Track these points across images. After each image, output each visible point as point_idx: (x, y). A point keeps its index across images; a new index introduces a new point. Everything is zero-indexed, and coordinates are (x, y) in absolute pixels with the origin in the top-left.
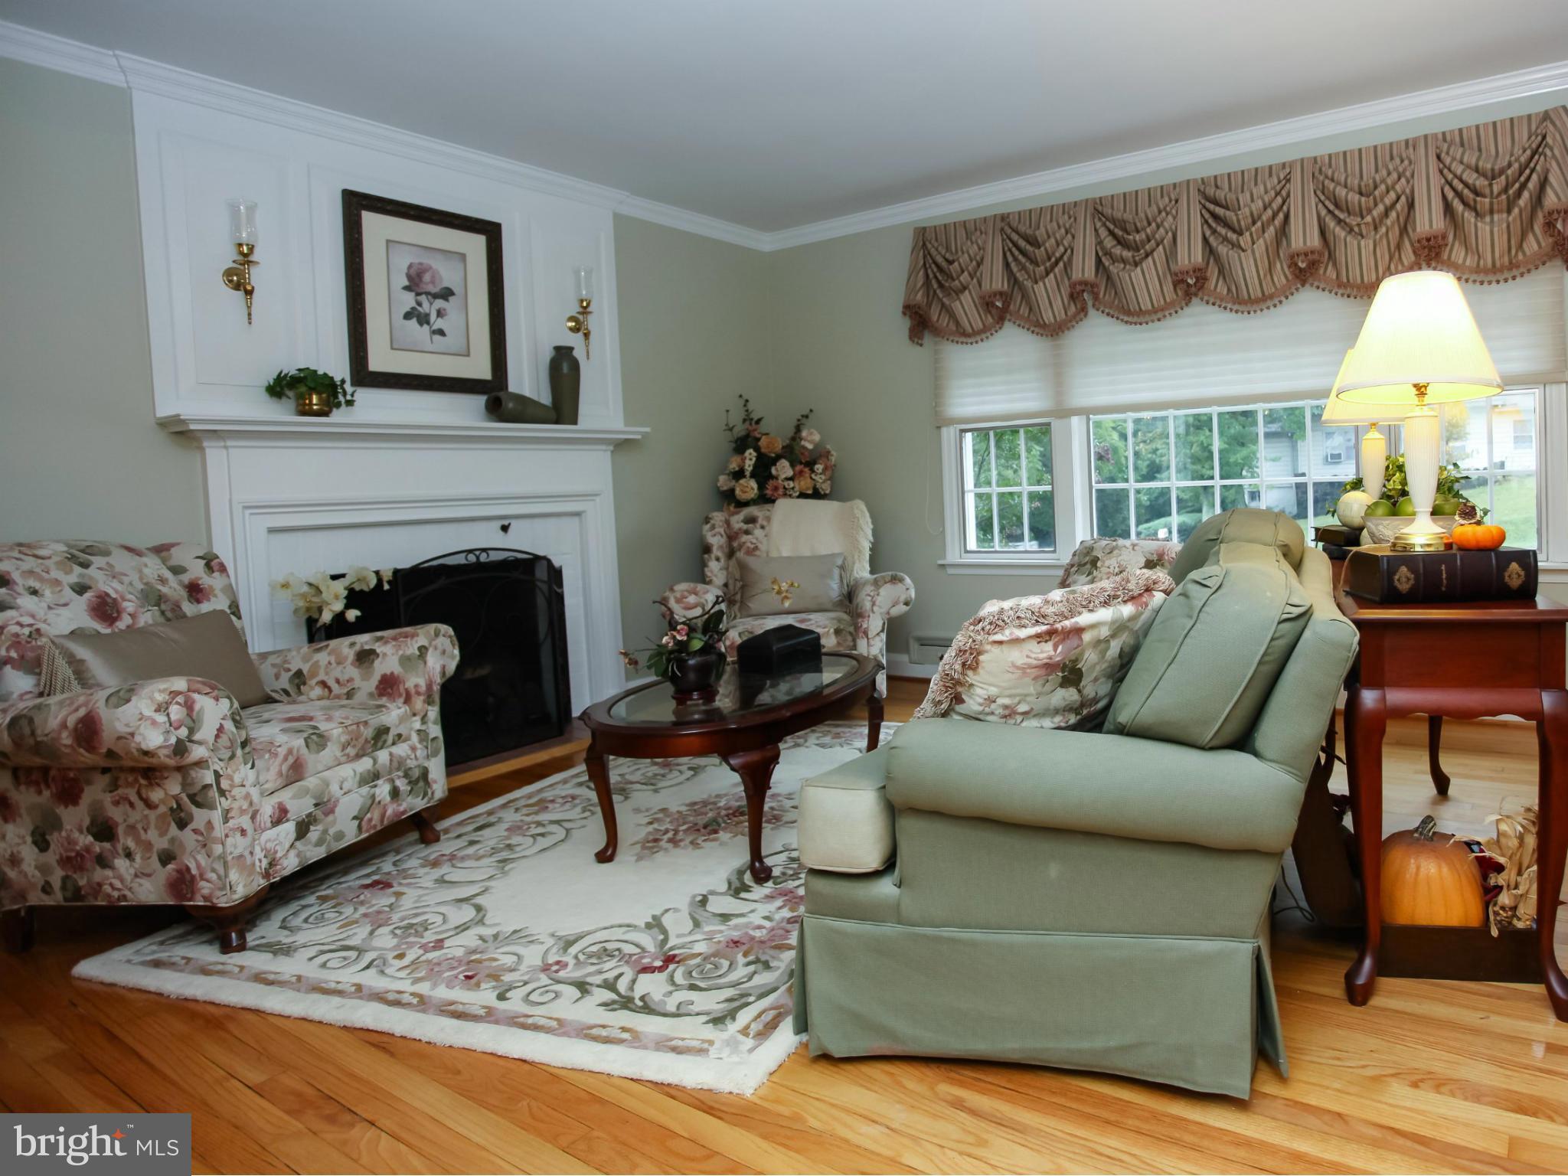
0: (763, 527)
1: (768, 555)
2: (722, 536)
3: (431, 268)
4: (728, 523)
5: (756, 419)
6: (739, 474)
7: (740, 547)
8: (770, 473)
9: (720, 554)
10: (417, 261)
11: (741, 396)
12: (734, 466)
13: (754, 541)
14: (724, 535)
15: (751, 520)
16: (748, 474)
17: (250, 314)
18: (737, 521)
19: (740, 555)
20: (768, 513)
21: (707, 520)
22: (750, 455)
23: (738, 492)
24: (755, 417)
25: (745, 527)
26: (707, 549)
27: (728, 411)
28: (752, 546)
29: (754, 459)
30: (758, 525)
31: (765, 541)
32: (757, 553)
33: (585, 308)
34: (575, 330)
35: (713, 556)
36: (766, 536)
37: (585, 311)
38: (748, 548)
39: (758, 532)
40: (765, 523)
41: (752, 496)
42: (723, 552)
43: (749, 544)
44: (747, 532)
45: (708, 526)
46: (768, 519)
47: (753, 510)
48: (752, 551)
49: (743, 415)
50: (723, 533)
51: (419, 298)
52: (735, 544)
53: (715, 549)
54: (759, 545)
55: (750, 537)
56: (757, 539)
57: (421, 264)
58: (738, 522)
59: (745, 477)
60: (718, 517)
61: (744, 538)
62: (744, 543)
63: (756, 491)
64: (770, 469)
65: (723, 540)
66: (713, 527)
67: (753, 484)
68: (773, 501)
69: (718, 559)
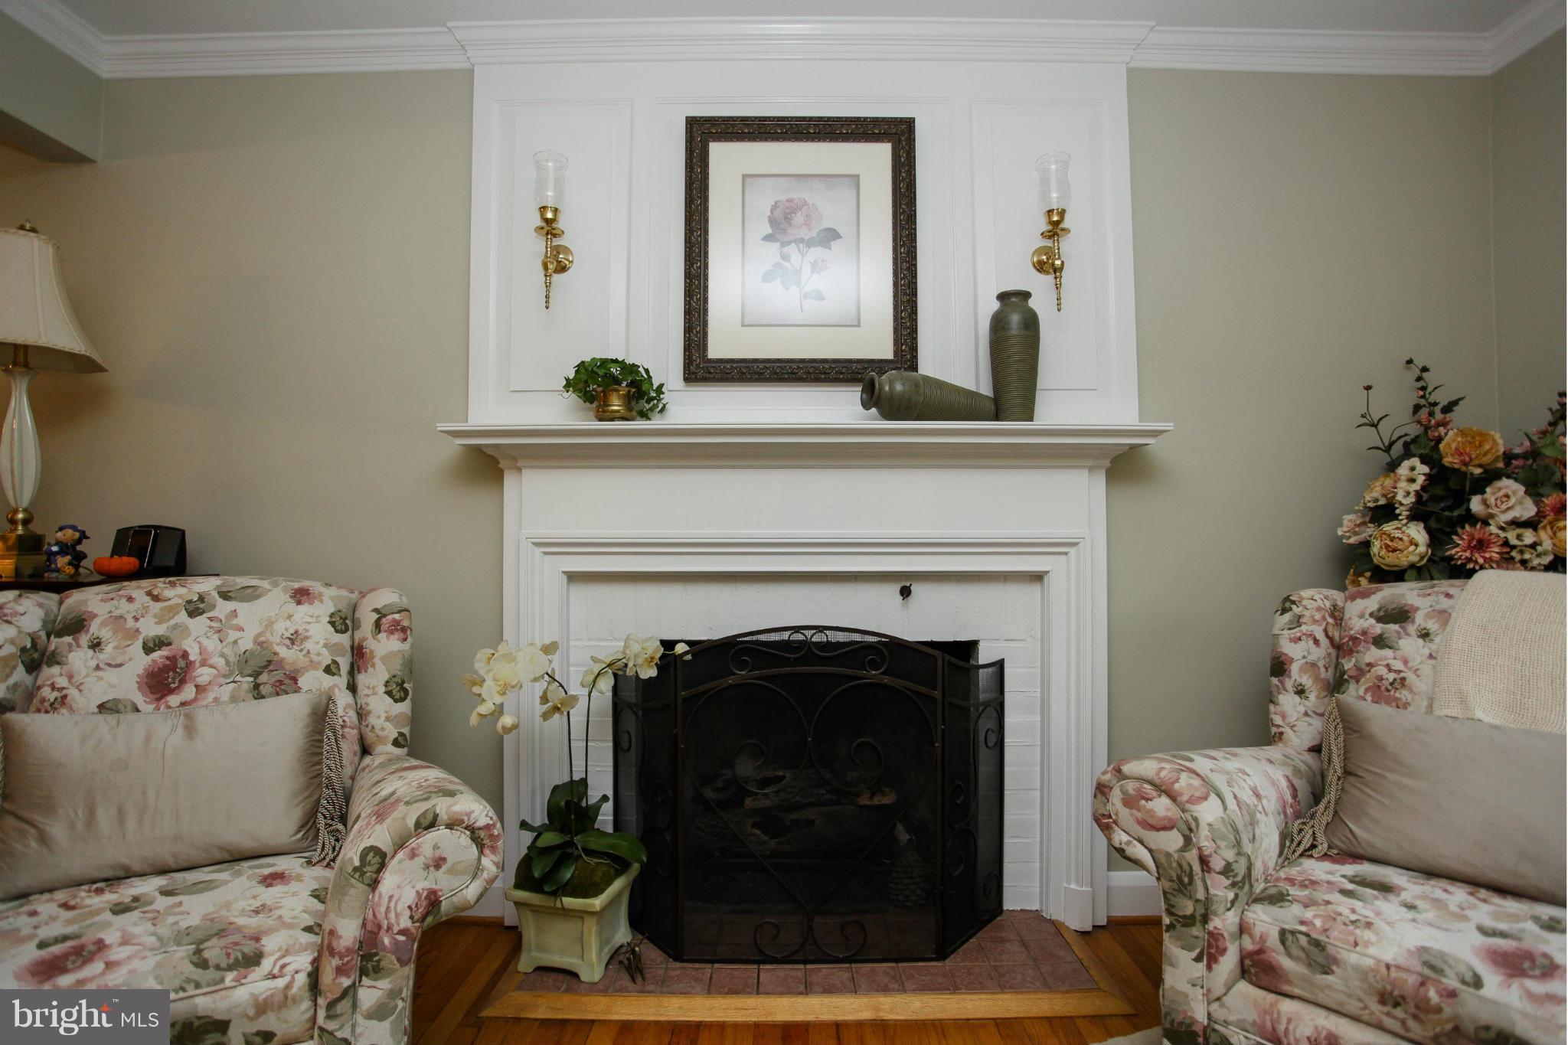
0: (1425, 635)
1: (1430, 709)
2: (1316, 642)
3: (805, 203)
4: (1337, 614)
5: (1444, 402)
6: (1384, 513)
7: (1360, 673)
8: (1469, 510)
9: (1306, 681)
10: (784, 198)
11: (1410, 362)
12: (1375, 495)
13: (1398, 665)
14: (1324, 641)
15: (1400, 615)
16: (1403, 512)
17: (547, 297)
18: (1361, 613)
19: (1354, 695)
20: (1445, 603)
21: (1286, 605)
22: (1413, 475)
23: (1376, 548)
24: (1442, 398)
25: (1378, 628)
26: (1279, 667)
27: (1368, 388)
28: (1391, 676)
29: (1421, 479)
30: (1412, 629)
31: (1427, 669)
32: (1403, 695)
33: (1057, 223)
34: (1040, 267)
35: (1289, 684)
36: (1431, 656)
37: (1055, 229)
38: (1381, 678)
39: (1410, 645)
40: (1432, 626)
41: (1414, 559)
42: (1317, 678)
43: (1382, 671)
44: (1380, 642)
45: (1287, 617)
46: (1444, 616)
47: (1407, 592)
48: (1387, 691)
49: (1413, 398)
50: (1320, 636)
51: (786, 249)
52: (1348, 664)
53: (1295, 668)
54: (1410, 677)
55: (1387, 653)
56: (1406, 662)
57: (790, 201)
58: (1361, 616)
59: (1396, 517)
60: (1315, 600)
61: (1372, 654)
62: (1370, 665)
63: (1422, 549)
64: (1469, 500)
65: (1319, 653)
66: (1298, 621)
67: (1417, 533)
68: (1469, 574)
69: (1300, 692)
